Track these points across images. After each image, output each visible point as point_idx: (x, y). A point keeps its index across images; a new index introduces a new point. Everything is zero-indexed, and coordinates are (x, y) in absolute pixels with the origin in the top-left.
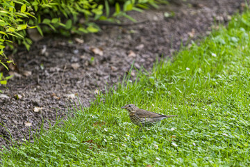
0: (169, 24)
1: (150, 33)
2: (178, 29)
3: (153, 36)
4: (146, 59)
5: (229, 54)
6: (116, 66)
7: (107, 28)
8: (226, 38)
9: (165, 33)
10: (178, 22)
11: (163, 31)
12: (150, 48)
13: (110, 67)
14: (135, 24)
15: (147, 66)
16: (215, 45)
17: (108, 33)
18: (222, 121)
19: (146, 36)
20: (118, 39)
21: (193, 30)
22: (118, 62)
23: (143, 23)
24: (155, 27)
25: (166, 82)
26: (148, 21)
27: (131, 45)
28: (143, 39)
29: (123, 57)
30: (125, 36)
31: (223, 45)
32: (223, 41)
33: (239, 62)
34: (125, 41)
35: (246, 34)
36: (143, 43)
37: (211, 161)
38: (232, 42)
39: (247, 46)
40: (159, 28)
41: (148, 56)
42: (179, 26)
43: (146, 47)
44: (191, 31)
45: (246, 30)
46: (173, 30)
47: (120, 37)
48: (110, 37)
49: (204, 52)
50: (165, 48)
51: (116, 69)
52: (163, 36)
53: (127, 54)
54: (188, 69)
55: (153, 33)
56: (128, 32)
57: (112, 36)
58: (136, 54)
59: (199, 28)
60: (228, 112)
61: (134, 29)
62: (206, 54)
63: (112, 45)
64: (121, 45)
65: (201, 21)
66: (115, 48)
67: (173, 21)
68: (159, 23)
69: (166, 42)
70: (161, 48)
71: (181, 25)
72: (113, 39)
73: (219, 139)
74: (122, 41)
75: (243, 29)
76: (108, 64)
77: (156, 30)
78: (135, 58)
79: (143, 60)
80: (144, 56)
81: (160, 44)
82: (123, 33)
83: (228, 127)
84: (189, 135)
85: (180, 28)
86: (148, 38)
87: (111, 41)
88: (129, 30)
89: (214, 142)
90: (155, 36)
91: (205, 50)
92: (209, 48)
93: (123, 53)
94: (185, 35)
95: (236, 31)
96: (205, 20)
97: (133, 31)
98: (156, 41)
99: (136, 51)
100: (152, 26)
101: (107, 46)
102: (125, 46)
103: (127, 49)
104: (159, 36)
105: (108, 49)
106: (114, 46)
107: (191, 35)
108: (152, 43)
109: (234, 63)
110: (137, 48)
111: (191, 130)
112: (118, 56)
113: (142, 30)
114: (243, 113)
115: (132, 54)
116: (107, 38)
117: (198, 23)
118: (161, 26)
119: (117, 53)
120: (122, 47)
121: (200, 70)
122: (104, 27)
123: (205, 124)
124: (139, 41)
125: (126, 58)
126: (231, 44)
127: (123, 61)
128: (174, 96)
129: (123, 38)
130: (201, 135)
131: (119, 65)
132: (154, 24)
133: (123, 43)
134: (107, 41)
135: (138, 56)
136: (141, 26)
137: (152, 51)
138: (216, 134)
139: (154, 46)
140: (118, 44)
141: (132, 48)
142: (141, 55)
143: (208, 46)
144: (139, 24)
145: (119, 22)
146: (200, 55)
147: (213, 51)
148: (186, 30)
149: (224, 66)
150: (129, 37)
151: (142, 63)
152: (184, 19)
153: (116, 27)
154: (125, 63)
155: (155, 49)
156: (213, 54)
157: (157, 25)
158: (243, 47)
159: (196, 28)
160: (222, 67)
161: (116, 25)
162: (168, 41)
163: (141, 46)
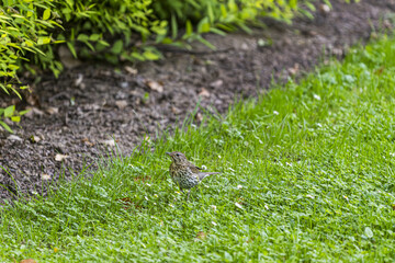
0: (263, 56)
1: (234, 65)
2: (275, 63)
3: (237, 70)
4: (224, 100)
5: (340, 97)
6: (179, 108)
7: (174, 56)
8: (338, 76)
9: (255, 67)
10: (276, 54)
11: (252, 65)
12: (231, 86)
13: (170, 108)
14: (214, 53)
15: (223, 110)
16: (321, 84)
17: (174, 63)
18: (311, 181)
19: (227, 69)
20: (187, 71)
21: (297, 65)
22: (182, 101)
23: (226, 52)
24: (242, 58)
25: (243, 129)
26: (233, 49)
27: (204, 80)
28: (222, 74)
29: (192, 96)
30: (198, 68)
31: (332, 84)
32: (333, 79)
33: (352, 109)
34: (197, 74)
35: (368, 73)
36: (222, 79)
37: (287, 231)
38: (346, 81)
39: (366, 88)
40: (248, 60)
41: (227, 97)
42: (277, 58)
43: (225, 85)
44: (293, 67)
45: (369, 67)
46: (267, 63)
47: (190, 68)
48: (175, 68)
49: (304, 93)
50: (254, 88)
51: (179, 111)
52: (252, 71)
53: (198, 92)
54: (275, 112)
55: (239, 66)
56: (202, 62)
57: (179, 67)
58: (210, 92)
59: (306, 63)
60: (323, 171)
61: (212, 59)
62: (306, 96)
63: (178, 79)
64: (190, 79)
65: (310, 54)
66: (181, 83)
67: (269, 52)
68: (248, 54)
69: (255, 79)
70: (247, 87)
71: (281, 57)
72: (180, 71)
73: (302, 203)
74: (192, 74)
75: (363, 65)
76: (168, 104)
77: (244, 62)
78: (209, 98)
79: (219, 102)
80: (221, 96)
81: (246, 81)
82: (196, 63)
83: (318, 190)
84: (262, 197)
85: (279, 62)
86: (231, 73)
87: (177, 73)
88: (205, 60)
89: (295, 208)
90: (240, 70)
91: (306, 90)
92: (311, 88)
93: (192, 91)
94: (285, 71)
95: (354, 67)
96: (315, 53)
97: (209, 62)
98: (241, 77)
99: (211, 89)
100: (239, 56)
101: (170, 79)
102: (196, 81)
103: (199, 85)
104: (246, 70)
105: (171, 84)
106: (181, 80)
107: (293, 71)
108: (235, 79)
109: (343, 109)
110: (213, 84)
111: (267, 191)
112: (184, 94)
113: (223, 62)
114: (343, 172)
115: (205, 93)
116: (171, 70)
117: (305, 57)
118: (252, 57)
119: (184, 90)
120: (191, 83)
121: (294, 116)
122: (169, 55)
123: (289, 185)
124: (216, 76)
125: (195, 97)
126: (344, 84)
127: (191, 101)
128: (252, 148)
129: (195, 70)
130: (279, 198)
131: (184, 107)
132: (241, 54)
133: (194, 77)
134: (171, 74)
135: (213, 95)
136: (222, 56)
137: (234, 91)
138: (300, 197)
139: (238, 83)
140: (185, 77)
141: (206, 85)
142: (217, 95)
143: (310, 85)
144: (219, 52)
145: (189, 48)
146: (298, 96)
147: (316, 93)
148: (287, 65)
149: (330, 113)
150: (204, 70)
151: (217, 106)
152: (286, 50)
153: (187, 56)
154: (193, 104)
155: (239, 89)
156: (316, 97)
157: (246, 56)
158: (361, 90)
159: (302, 64)
160: (326, 114)
161: (187, 52)
162: (258, 77)
163: (219, 83)
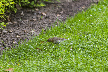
0: (74, 3)
1: (66, 7)
2: (78, 6)
3: (67, 8)
4: (64, 17)
5: (97, 15)
6: (51, 20)
7: (49, 5)
8: (96, 9)
9: (72, 7)
10: (78, 3)
11: (71, 6)
12: (66, 13)
13: (49, 20)
14: (60, 3)
15: (64, 20)
16: (92, 12)
17: (49, 7)
18: (91, 41)
19: (64, 8)
20: (53, 9)
21: (84, 6)
22: (52, 18)
23: (64, 3)
24: (68, 5)
25: (70, 26)
26: (66, 2)
27: (58, 11)
28: (63, 9)
29: (55, 16)
30: (56, 8)
31: (95, 11)
32: (95, 10)
33: (101, 18)
34: (56, 10)
35: (105, 7)
37: (86, 56)
38: (99, 10)
39: (105, 12)
40: (70, 5)
41: (65, 16)
42: (78, 4)
43: (64, 13)
44: (83, 6)
45: (105, 6)
46: (76, 6)
47: (54, 8)
48: (49, 8)
49: (87, 14)
50: (72, 13)
51: (51, 21)
52: (72, 8)
53: (56, 15)
54: (79, 21)
55: (68, 7)
56: (57, 6)
57: (50, 8)
58: (60, 15)
59: (86, 5)
60: (94, 38)
61: (60, 5)
62: (88, 15)
63: (50, 11)
64: (54, 11)
65: (87, 2)
66: (51, 13)
67: (76, 2)
68: (70, 3)
69: (72, 11)
70: (70, 13)
71: (79, 4)
72: (51, 9)
73: (89, 48)
74: (54, 10)
75: (103, 5)
76: (48, 19)
77: (69, 6)
78: (60, 17)
79: (62, 18)
80: (63, 16)
81: (70, 11)
82: (55, 7)
83: (93, 43)
84: (78, 46)
85: (79, 5)
86: (65, 9)
87: (50, 10)
88: (58, 5)
89: (87, 49)
90: (68, 8)
91: (88, 13)
92: (89, 13)
93: (55, 15)
94: (81, 8)
95: (101, 6)
96: (89, 2)
97: (59, 6)
98: (68, 10)
99: (60, 14)
100: (67, 4)
101: (48, 12)
102: (56, 12)
103: (56, 13)
104: (70, 8)
105: (49, 13)
106: (51, 12)
107: (83, 8)
108: (67, 11)
109: (99, 19)
110: (60, 13)
111: (79, 44)
112: (52, 16)
113: (63, 6)
114: (100, 38)
115: (58, 15)
116: (48, 9)
117: (86, 3)
118: (71, 4)
119: (52, 15)
120: (54, 12)
121: (85, 21)
122: (47, 4)
123: (85, 42)
124: (61, 10)
125: (56, 17)
126: (99, 11)
127: (54, 18)
128: (73, 31)
129: (55, 9)
130: (83, 46)
131: (53, 20)
132: (68, 3)
133: (55, 11)
134: (48, 10)
135: (61, 16)
136: (63, 4)
137: (67, 14)
138: (89, 46)
139: (68, 12)
140: (53, 11)
141: (58, 13)
142: (62, 16)
143: (89, 12)
144: (62, 3)
145: (53, 2)
146: (85, 15)
147: (91, 14)
148: (81, 6)
149: (95, 20)
150: (57, 8)
151: (62, 19)
152: (81, 2)
153: (53, 4)
154: (55, 19)
155: (68, 13)
156: (91, 15)
157: (69, 4)
158: (103, 13)
159: (85, 5)
160: (94, 20)
161: (52, 3)
162: (73, 10)
163: (62, 12)
